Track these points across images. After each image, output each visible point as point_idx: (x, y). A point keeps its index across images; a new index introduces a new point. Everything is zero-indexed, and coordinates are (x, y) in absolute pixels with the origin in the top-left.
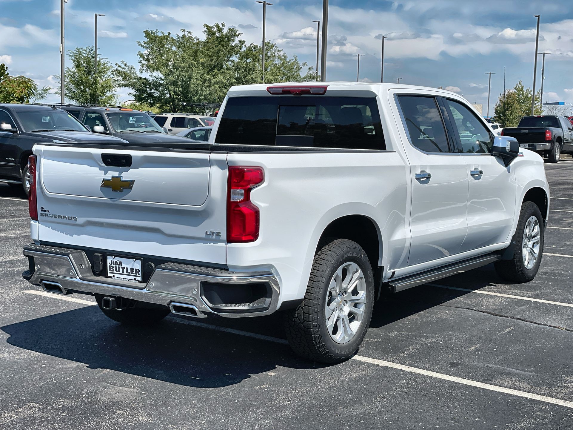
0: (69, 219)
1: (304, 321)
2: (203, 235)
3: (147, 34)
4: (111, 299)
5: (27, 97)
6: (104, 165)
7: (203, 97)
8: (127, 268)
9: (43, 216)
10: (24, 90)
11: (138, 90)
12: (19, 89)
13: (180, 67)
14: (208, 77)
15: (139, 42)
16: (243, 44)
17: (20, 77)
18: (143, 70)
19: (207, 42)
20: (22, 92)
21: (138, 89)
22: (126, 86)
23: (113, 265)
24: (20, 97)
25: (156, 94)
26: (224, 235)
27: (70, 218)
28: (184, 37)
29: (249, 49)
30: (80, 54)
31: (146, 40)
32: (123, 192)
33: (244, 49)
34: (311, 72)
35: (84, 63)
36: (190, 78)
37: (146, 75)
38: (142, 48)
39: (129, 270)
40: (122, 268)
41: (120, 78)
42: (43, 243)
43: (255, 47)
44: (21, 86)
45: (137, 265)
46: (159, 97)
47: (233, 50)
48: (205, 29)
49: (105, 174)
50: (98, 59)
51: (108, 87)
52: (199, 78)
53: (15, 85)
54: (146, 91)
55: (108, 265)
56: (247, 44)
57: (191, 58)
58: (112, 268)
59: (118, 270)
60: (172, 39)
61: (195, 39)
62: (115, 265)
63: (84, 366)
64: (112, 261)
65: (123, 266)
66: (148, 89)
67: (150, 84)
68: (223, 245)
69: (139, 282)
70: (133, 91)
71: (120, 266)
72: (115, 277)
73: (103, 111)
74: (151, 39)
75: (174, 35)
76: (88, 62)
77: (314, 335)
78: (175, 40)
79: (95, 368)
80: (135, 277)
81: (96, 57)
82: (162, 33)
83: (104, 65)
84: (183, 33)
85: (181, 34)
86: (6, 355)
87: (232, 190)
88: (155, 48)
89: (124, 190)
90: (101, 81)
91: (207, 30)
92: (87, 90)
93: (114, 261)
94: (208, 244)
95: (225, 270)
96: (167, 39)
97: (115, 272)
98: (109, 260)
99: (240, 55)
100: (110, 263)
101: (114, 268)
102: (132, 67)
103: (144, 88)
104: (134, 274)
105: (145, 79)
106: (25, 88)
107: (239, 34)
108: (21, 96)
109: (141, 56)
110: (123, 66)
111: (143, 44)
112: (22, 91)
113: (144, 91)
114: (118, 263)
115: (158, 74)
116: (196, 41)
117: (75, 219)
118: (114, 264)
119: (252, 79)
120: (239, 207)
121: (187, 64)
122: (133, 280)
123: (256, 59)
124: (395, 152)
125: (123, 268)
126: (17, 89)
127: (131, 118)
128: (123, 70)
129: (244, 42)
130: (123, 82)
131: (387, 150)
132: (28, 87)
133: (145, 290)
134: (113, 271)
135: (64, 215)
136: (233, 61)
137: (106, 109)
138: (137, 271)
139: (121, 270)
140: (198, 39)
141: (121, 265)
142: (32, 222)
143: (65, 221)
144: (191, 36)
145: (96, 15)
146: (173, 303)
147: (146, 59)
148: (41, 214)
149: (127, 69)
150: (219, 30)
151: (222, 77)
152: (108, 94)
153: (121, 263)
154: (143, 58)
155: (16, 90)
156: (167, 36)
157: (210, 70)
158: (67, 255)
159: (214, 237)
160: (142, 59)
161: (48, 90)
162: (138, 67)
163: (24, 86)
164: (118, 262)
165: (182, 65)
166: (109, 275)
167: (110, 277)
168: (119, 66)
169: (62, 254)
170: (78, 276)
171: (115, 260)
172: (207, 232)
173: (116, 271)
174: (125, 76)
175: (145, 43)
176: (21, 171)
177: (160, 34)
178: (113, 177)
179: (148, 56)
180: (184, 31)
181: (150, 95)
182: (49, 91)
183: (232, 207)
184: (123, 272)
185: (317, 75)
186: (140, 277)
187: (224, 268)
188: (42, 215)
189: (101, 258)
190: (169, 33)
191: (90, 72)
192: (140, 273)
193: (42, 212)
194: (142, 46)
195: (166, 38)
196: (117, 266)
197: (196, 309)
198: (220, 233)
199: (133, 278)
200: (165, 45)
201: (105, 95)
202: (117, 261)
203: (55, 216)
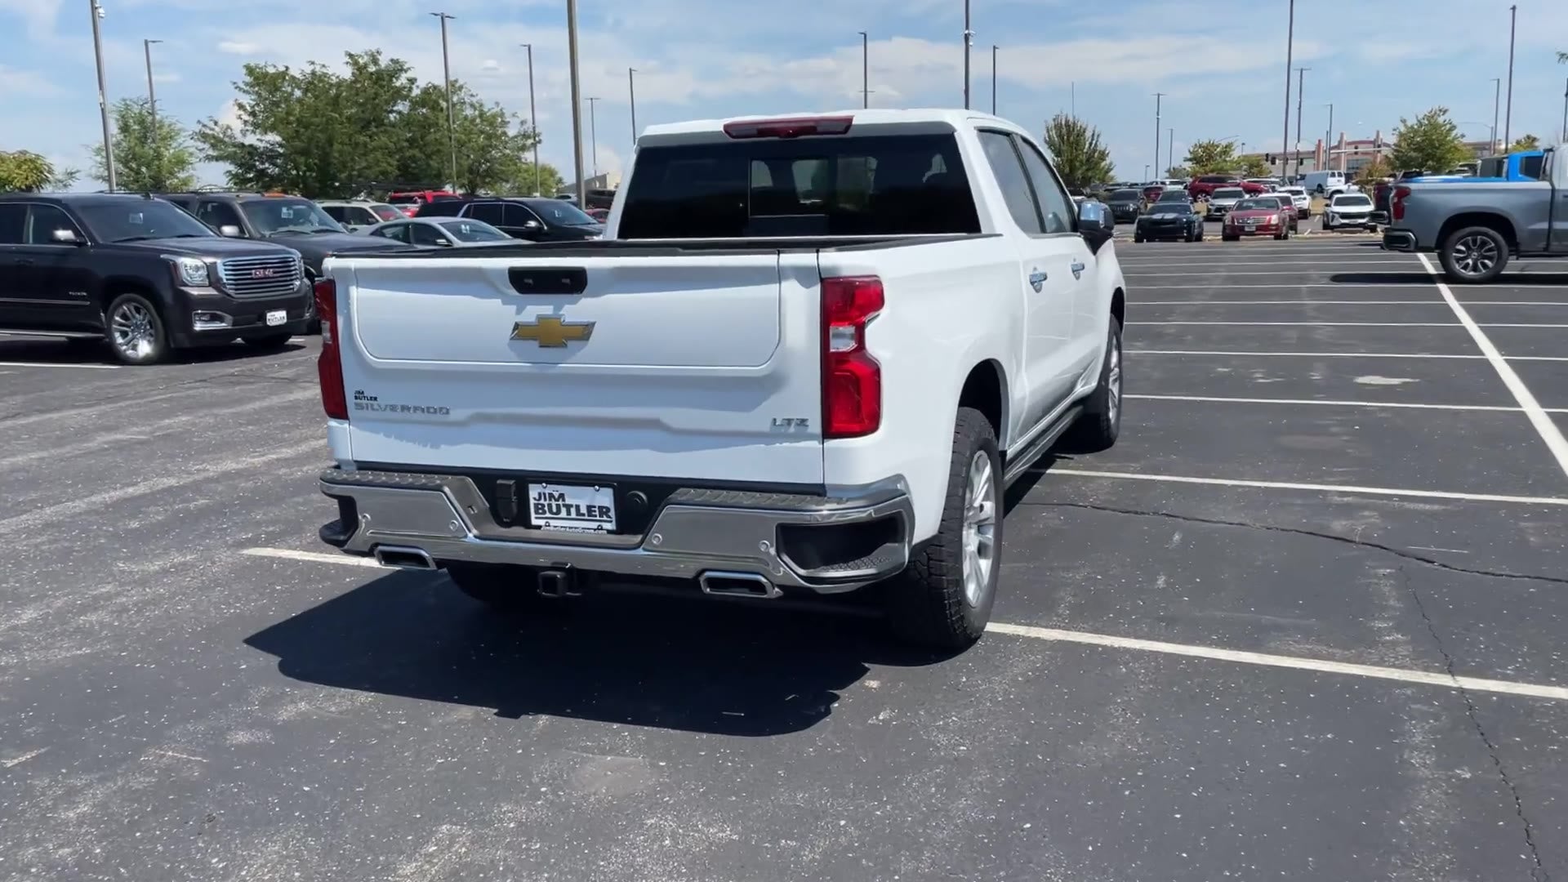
0: (428, 412)
1: (930, 574)
2: (766, 427)
3: (250, 70)
4: (559, 575)
5: (37, 187)
6: (513, 292)
7: (355, 173)
8: (578, 507)
9: (363, 408)
10: (29, 174)
11: (240, 166)
12: (21, 172)
13: (312, 124)
14: (362, 139)
15: (235, 83)
16: (413, 84)
17: (21, 152)
18: (247, 130)
19: (355, 82)
20: (27, 179)
21: (242, 164)
22: (217, 159)
23: (542, 501)
24: (23, 187)
25: (273, 170)
26: (815, 425)
27: (432, 410)
28: (313, 73)
29: (426, 91)
30: (127, 109)
31: (248, 79)
32: (565, 346)
33: (416, 92)
34: (525, 127)
35: (134, 122)
36: (330, 142)
37: (251, 139)
38: (241, 93)
39: (583, 510)
40: (564, 505)
41: (207, 146)
42: (363, 466)
43: (435, 87)
44: (24, 167)
45: (605, 498)
46: (279, 175)
47: (398, 94)
48: (347, 59)
49: (519, 312)
50: (158, 117)
51: (181, 162)
52: (347, 141)
53: (12, 166)
54: (255, 166)
55: (532, 502)
56: (422, 83)
57: (330, 108)
58: (540, 509)
59: (554, 510)
60: (293, 78)
61: (334, 78)
62: (548, 502)
63: (488, 713)
64: (540, 494)
65: (568, 501)
66: (257, 163)
67: (262, 153)
68: (815, 444)
69: (609, 532)
70: (232, 168)
71: (560, 502)
72: (549, 526)
73: (233, 199)
74: (256, 79)
75: (295, 72)
76: (142, 122)
77: (949, 599)
78: (299, 79)
79: (516, 716)
80: (598, 523)
81: (152, 114)
82: (275, 67)
83: (170, 126)
84: (312, 67)
85: (308, 69)
86: (303, 706)
87: (832, 330)
88: (264, 94)
89: (570, 344)
90: (168, 154)
91: (350, 60)
92: (144, 169)
93: (544, 494)
94: (778, 445)
95: (819, 495)
96: (284, 78)
97: (548, 515)
98: (534, 491)
99: (411, 101)
100: (535, 499)
101: (546, 508)
102: (228, 127)
103: (251, 162)
104: (596, 516)
105: (251, 146)
106: (32, 170)
107: (409, 69)
108: (26, 185)
109: (241, 107)
110: (212, 125)
111: (242, 86)
112: (27, 176)
113: (251, 168)
114: (556, 497)
115: (273, 138)
116: (334, 80)
117: (444, 411)
118: (545, 500)
119: (436, 140)
120: (848, 361)
121: (324, 119)
122: (595, 530)
123: (435, 107)
124: (1000, 235)
125: (568, 507)
126: (17, 174)
127: (284, 210)
128: (210, 132)
129: (416, 80)
130: (211, 152)
131: (984, 231)
132: (36, 168)
133: (640, 552)
134: (544, 512)
135: (417, 405)
136: (400, 113)
137: (238, 196)
138: (604, 511)
139: (564, 510)
140: (338, 77)
141: (564, 500)
142: (333, 423)
143: (419, 416)
144: (325, 71)
145: (146, 43)
146: (708, 574)
147: (251, 113)
148: (356, 404)
149: (217, 129)
150: (375, 62)
151: (384, 139)
152: (182, 175)
153: (562, 496)
154: (245, 110)
155: (15, 175)
156: (283, 72)
157: (363, 128)
158: (439, 488)
159: (792, 429)
160: (242, 112)
161: (75, 173)
162: (237, 126)
163: (29, 168)
164: (556, 495)
165: (316, 120)
166: (535, 522)
167: (539, 527)
168: (204, 126)
169: (423, 488)
170: (470, 531)
171: (547, 491)
172: (775, 420)
173: (551, 511)
174: (216, 142)
175: (247, 84)
176: (102, 314)
177: (271, 70)
178: (540, 318)
179: (253, 107)
180: (313, 63)
181: (262, 174)
182: (77, 175)
183: (831, 364)
184: (569, 513)
185: (534, 131)
186: (611, 522)
187: (818, 491)
188: (359, 407)
189: (513, 489)
190: (287, 68)
191: (146, 138)
192: (612, 513)
193: (358, 401)
194: (240, 89)
195: (283, 75)
196: (554, 503)
197: (763, 580)
198: (807, 420)
199: (595, 525)
200: (281, 87)
201: (177, 178)
202: (554, 493)
203: (393, 408)
